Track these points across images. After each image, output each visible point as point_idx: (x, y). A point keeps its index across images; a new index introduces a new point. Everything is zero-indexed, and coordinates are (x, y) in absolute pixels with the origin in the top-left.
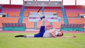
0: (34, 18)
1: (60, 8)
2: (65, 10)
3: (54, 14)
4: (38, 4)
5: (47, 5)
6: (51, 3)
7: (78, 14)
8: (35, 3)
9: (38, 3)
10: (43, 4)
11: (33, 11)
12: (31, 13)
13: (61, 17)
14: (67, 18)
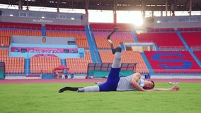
0: (24, 50)
1: (82, 28)
2: (94, 33)
3: (69, 42)
4: (31, 17)
5: (51, 22)
6: (61, 16)
7: (121, 43)
8: (25, 15)
9: (30, 15)
10: (43, 18)
11: (19, 34)
12: (15, 37)
13: (85, 48)
14: (99, 51)
